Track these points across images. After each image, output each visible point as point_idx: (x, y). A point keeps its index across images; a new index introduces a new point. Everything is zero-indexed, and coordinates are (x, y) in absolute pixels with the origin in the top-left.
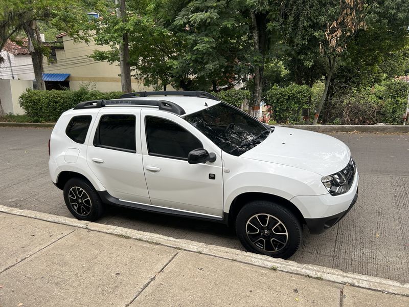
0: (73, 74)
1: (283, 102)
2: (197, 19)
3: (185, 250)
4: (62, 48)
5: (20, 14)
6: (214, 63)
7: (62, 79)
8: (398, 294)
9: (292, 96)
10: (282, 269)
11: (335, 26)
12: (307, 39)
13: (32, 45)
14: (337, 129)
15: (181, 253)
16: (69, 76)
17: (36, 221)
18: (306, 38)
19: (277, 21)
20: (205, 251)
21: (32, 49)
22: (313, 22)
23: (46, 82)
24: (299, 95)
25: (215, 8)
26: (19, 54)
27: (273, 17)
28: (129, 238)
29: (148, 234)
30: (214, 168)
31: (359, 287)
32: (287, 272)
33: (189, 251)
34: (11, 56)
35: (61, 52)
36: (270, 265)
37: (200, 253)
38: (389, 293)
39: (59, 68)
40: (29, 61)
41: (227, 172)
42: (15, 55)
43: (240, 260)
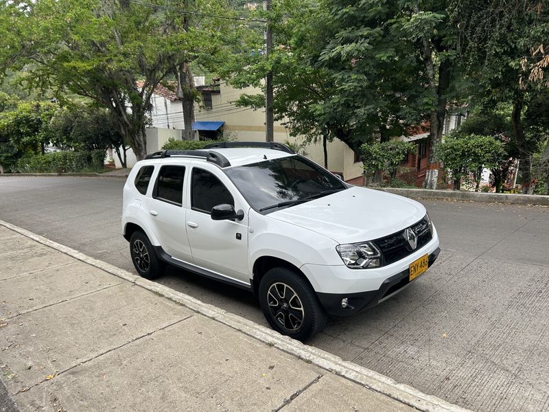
0: (227, 123)
1: (455, 159)
2: (342, 52)
3: (202, 314)
4: (218, 92)
5: (170, 57)
6: (367, 107)
7: (215, 128)
8: (380, 392)
9: (468, 151)
10: (278, 346)
11: (542, 51)
12: (502, 71)
13: (180, 89)
14: (534, 201)
15: (196, 316)
16: (223, 125)
17: (99, 271)
18: (500, 69)
19: (453, 49)
20: (220, 318)
21: (181, 95)
22: (511, 47)
23: (200, 132)
24: (478, 151)
25: (366, 37)
26: (176, 100)
27: (449, 43)
28: (161, 295)
29: (181, 294)
30: (241, 227)
31: (344, 376)
32: (282, 350)
33: (205, 315)
34: (168, 102)
35: (218, 96)
36: (270, 339)
37: (213, 319)
38: (370, 388)
39: (214, 115)
40: (179, 107)
41: (252, 232)
42: (172, 101)
43: (245, 331)
